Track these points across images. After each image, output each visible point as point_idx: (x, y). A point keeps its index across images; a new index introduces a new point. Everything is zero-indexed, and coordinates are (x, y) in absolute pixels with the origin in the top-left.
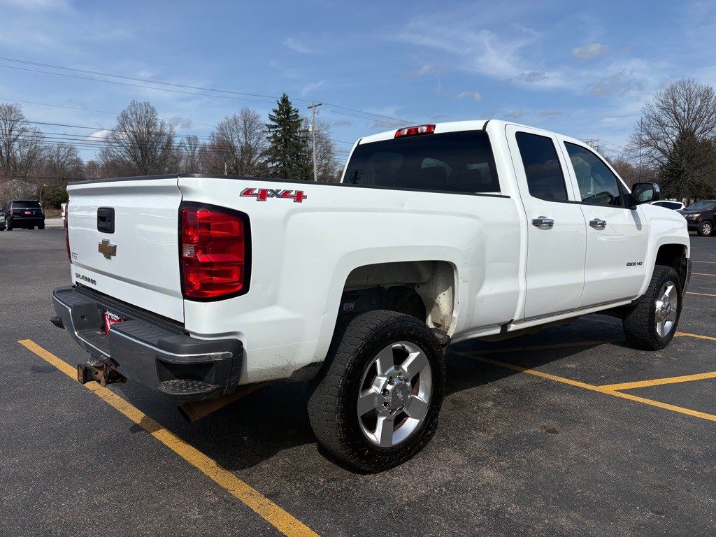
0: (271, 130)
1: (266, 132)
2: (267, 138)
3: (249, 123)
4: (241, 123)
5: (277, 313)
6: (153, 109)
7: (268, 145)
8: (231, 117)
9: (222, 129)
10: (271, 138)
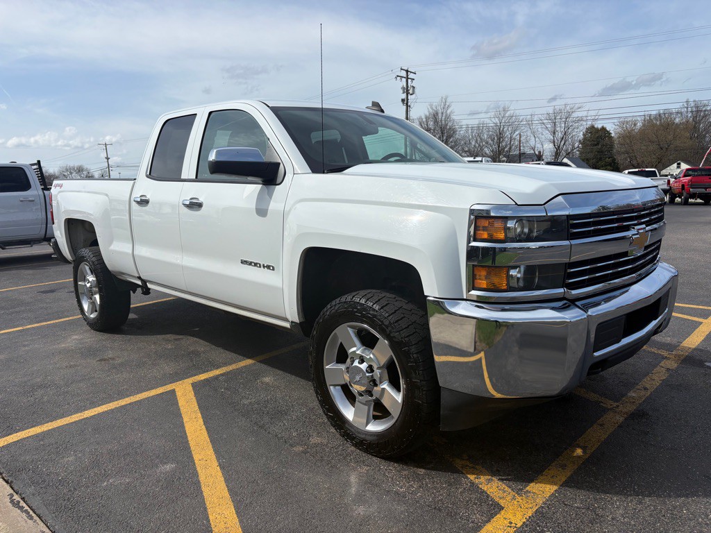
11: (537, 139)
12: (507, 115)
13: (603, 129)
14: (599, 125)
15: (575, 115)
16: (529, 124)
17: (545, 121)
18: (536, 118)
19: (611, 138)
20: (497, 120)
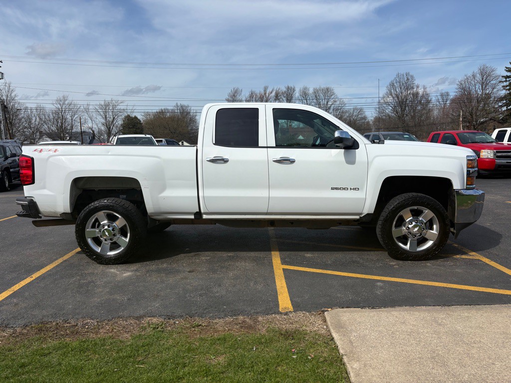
0: (508, 80)
1: (503, 82)
2: (503, 86)
3: (486, 76)
4: (479, 77)
5: (46, 192)
6: (412, 77)
7: (503, 93)
8: (470, 74)
9: (461, 84)
10: (507, 86)
11: (93, 122)
12: (66, 103)
13: (136, 118)
14: (133, 115)
15: (119, 107)
16: (87, 110)
17: (99, 110)
18: (91, 107)
19: (141, 124)
20: (58, 105)
